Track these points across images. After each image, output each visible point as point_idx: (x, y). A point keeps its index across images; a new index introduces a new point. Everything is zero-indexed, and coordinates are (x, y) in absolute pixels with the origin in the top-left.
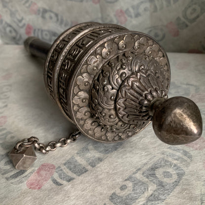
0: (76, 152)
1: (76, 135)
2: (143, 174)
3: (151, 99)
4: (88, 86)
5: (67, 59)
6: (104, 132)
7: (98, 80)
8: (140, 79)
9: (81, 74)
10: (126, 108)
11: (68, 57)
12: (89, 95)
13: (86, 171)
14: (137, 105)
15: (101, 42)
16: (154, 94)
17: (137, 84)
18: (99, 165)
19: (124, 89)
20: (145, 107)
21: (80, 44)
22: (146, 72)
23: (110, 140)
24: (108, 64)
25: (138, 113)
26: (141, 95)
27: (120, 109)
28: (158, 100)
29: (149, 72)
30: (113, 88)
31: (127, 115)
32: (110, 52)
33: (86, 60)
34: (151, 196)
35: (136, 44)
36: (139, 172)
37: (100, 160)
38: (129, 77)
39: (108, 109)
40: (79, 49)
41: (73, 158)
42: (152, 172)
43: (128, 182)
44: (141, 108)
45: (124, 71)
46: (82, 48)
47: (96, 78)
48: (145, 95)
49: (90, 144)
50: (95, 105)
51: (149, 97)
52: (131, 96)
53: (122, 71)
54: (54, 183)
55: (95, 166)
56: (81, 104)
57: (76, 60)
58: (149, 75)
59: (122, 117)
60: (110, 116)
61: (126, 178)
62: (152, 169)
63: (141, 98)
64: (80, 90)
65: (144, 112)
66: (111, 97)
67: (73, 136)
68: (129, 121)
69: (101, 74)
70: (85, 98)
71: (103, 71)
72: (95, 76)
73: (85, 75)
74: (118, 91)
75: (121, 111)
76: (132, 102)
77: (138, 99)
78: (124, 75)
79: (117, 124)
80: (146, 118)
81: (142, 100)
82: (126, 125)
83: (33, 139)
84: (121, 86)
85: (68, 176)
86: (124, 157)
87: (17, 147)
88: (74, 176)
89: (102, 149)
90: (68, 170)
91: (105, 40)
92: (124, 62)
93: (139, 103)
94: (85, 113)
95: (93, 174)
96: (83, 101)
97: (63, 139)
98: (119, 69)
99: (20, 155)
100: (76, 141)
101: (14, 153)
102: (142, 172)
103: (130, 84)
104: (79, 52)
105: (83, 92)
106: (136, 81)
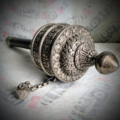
0: (50, 89)
1: (49, 81)
2: (88, 95)
3: (92, 55)
4: (60, 51)
5: (47, 39)
6: (66, 76)
7: (65, 47)
8: (85, 46)
9: (57, 44)
10: (80, 60)
11: (47, 38)
12: (60, 55)
13: (58, 97)
14: (86, 58)
15: (66, 29)
16: (93, 52)
17: (85, 48)
18: (64, 94)
19: (78, 51)
20: (90, 58)
21: (53, 31)
22: (88, 43)
23: (68, 80)
24: (69, 39)
25: (86, 62)
26: (87, 53)
27: (77, 61)
28: (95, 55)
29: (89, 43)
30: (73, 51)
31: (80, 64)
32: (69, 34)
33: (59, 38)
34: (95, 104)
35: (80, 31)
36: (86, 95)
37: (64, 92)
38: (80, 45)
39: (71, 61)
40: (53, 34)
41: (49, 92)
42: (92, 94)
43: (81, 100)
44: (88, 59)
45: (78, 42)
46: (55, 33)
47: (64, 46)
48: (89, 53)
49: (56, 85)
50: (64, 60)
51: (91, 54)
52: (83, 54)
53: (77, 42)
54: (42, 104)
55: (62, 95)
56: (56, 60)
57: (53, 38)
58: (89, 44)
59: (77, 65)
60: (71, 65)
61: (80, 98)
62: (92, 93)
63: (87, 54)
64: (56, 53)
65: (89, 61)
66: (72, 55)
67: (47, 81)
68: (80, 68)
69: (66, 45)
70: (58, 57)
71: (67, 43)
72: (63, 46)
73: (58, 45)
74: (75, 52)
75: (77, 62)
76: (83, 57)
77: (86, 55)
78: (78, 44)
79: (74, 70)
80: (90, 64)
81: (88, 55)
82: (78, 70)
83: (28, 83)
84: (77, 49)
85: (49, 100)
86: (76, 89)
87: (20, 87)
88: (52, 100)
89: (63, 87)
90: (48, 98)
91: (67, 28)
92: (77, 38)
93: (87, 57)
94: (58, 65)
95: (62, 98)
96: (57, 59)
97: (42, 83)
98: (76, 41)
99: (22, 91)
100: (49, 84)
101: (18, 90)
102: (87, 95)
103: (81, 48)
104: (54, 35)
105: (57, 54)
106: (84, 47)
